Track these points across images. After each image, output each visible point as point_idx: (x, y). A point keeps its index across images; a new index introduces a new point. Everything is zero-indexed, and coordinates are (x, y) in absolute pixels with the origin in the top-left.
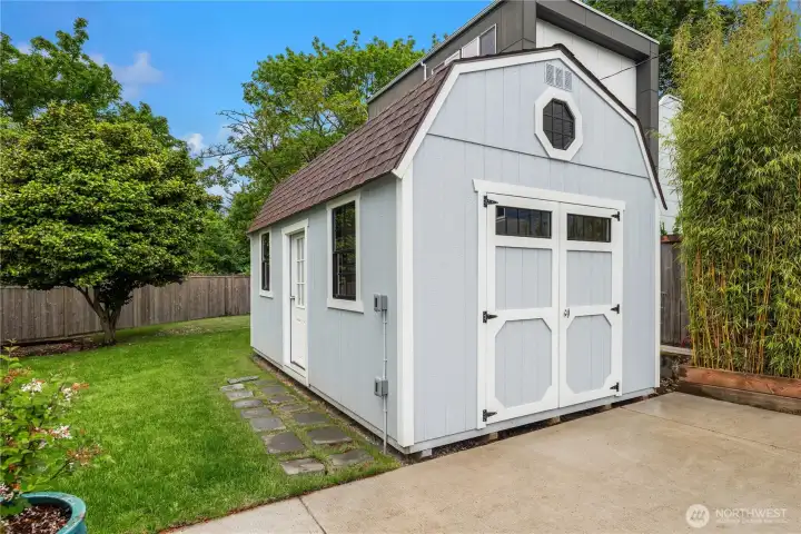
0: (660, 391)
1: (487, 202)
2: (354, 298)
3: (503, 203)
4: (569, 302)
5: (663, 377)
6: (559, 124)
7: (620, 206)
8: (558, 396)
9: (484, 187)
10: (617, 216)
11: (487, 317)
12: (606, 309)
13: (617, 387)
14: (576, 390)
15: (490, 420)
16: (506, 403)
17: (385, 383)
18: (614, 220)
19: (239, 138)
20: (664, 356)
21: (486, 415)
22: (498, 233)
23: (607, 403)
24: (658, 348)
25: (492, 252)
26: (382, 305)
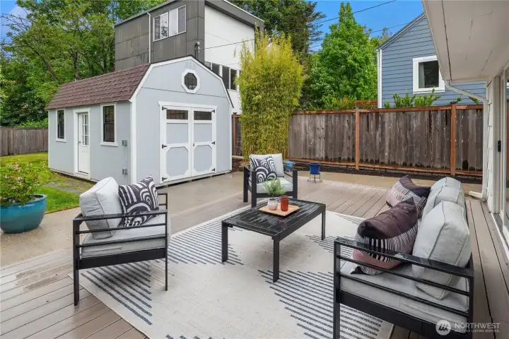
0: (232, 172)
1: (163, 109)
2: (113, 141)
3: (169, 108)
4: (195, 141)
5: (233, 167)
6: (191, 81)
7: (215, 108)
8: (191, 173)
9: (162, 104)
10: (214, 111)
11: (163, 146)
12: (209, 143)
13: (214, 170)
14: (198, 170)
15: (165, 181)
16: (171, 175)
17: (126, 170)
18: (213, 113)
19: (15, 34)
20: (233, 159)
21: (163, 179)
22: (168, 118)
23: (211, 175)
24: (231, 157)
25: (165, 125)
26: (125, 144)
